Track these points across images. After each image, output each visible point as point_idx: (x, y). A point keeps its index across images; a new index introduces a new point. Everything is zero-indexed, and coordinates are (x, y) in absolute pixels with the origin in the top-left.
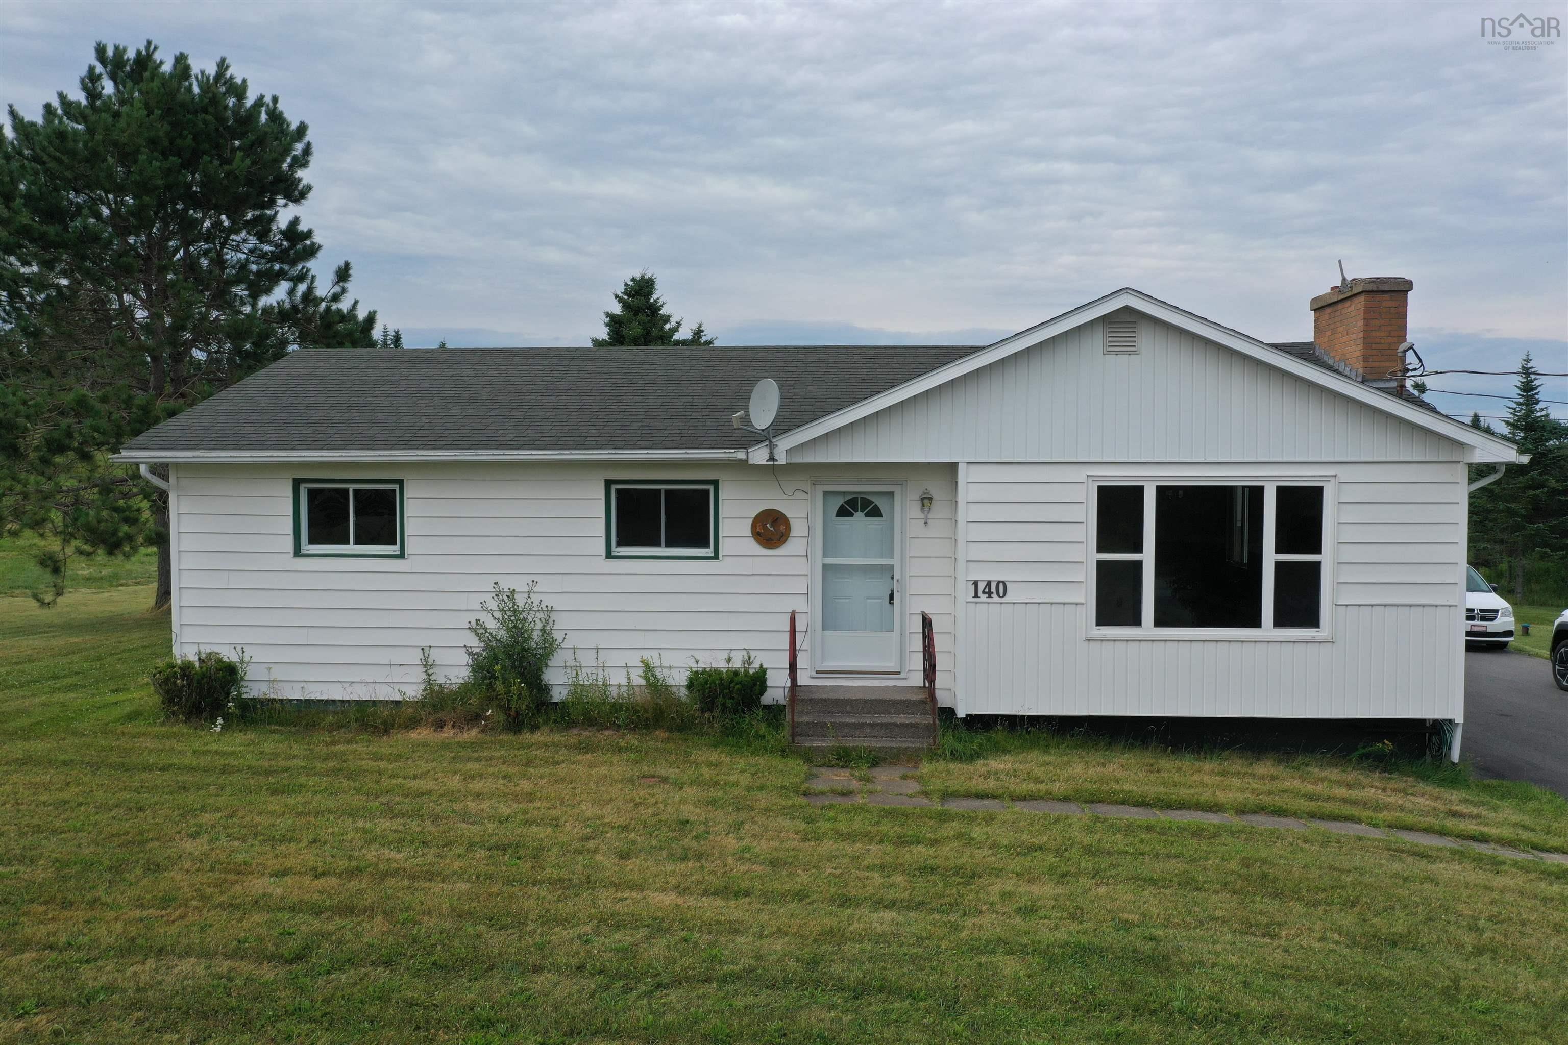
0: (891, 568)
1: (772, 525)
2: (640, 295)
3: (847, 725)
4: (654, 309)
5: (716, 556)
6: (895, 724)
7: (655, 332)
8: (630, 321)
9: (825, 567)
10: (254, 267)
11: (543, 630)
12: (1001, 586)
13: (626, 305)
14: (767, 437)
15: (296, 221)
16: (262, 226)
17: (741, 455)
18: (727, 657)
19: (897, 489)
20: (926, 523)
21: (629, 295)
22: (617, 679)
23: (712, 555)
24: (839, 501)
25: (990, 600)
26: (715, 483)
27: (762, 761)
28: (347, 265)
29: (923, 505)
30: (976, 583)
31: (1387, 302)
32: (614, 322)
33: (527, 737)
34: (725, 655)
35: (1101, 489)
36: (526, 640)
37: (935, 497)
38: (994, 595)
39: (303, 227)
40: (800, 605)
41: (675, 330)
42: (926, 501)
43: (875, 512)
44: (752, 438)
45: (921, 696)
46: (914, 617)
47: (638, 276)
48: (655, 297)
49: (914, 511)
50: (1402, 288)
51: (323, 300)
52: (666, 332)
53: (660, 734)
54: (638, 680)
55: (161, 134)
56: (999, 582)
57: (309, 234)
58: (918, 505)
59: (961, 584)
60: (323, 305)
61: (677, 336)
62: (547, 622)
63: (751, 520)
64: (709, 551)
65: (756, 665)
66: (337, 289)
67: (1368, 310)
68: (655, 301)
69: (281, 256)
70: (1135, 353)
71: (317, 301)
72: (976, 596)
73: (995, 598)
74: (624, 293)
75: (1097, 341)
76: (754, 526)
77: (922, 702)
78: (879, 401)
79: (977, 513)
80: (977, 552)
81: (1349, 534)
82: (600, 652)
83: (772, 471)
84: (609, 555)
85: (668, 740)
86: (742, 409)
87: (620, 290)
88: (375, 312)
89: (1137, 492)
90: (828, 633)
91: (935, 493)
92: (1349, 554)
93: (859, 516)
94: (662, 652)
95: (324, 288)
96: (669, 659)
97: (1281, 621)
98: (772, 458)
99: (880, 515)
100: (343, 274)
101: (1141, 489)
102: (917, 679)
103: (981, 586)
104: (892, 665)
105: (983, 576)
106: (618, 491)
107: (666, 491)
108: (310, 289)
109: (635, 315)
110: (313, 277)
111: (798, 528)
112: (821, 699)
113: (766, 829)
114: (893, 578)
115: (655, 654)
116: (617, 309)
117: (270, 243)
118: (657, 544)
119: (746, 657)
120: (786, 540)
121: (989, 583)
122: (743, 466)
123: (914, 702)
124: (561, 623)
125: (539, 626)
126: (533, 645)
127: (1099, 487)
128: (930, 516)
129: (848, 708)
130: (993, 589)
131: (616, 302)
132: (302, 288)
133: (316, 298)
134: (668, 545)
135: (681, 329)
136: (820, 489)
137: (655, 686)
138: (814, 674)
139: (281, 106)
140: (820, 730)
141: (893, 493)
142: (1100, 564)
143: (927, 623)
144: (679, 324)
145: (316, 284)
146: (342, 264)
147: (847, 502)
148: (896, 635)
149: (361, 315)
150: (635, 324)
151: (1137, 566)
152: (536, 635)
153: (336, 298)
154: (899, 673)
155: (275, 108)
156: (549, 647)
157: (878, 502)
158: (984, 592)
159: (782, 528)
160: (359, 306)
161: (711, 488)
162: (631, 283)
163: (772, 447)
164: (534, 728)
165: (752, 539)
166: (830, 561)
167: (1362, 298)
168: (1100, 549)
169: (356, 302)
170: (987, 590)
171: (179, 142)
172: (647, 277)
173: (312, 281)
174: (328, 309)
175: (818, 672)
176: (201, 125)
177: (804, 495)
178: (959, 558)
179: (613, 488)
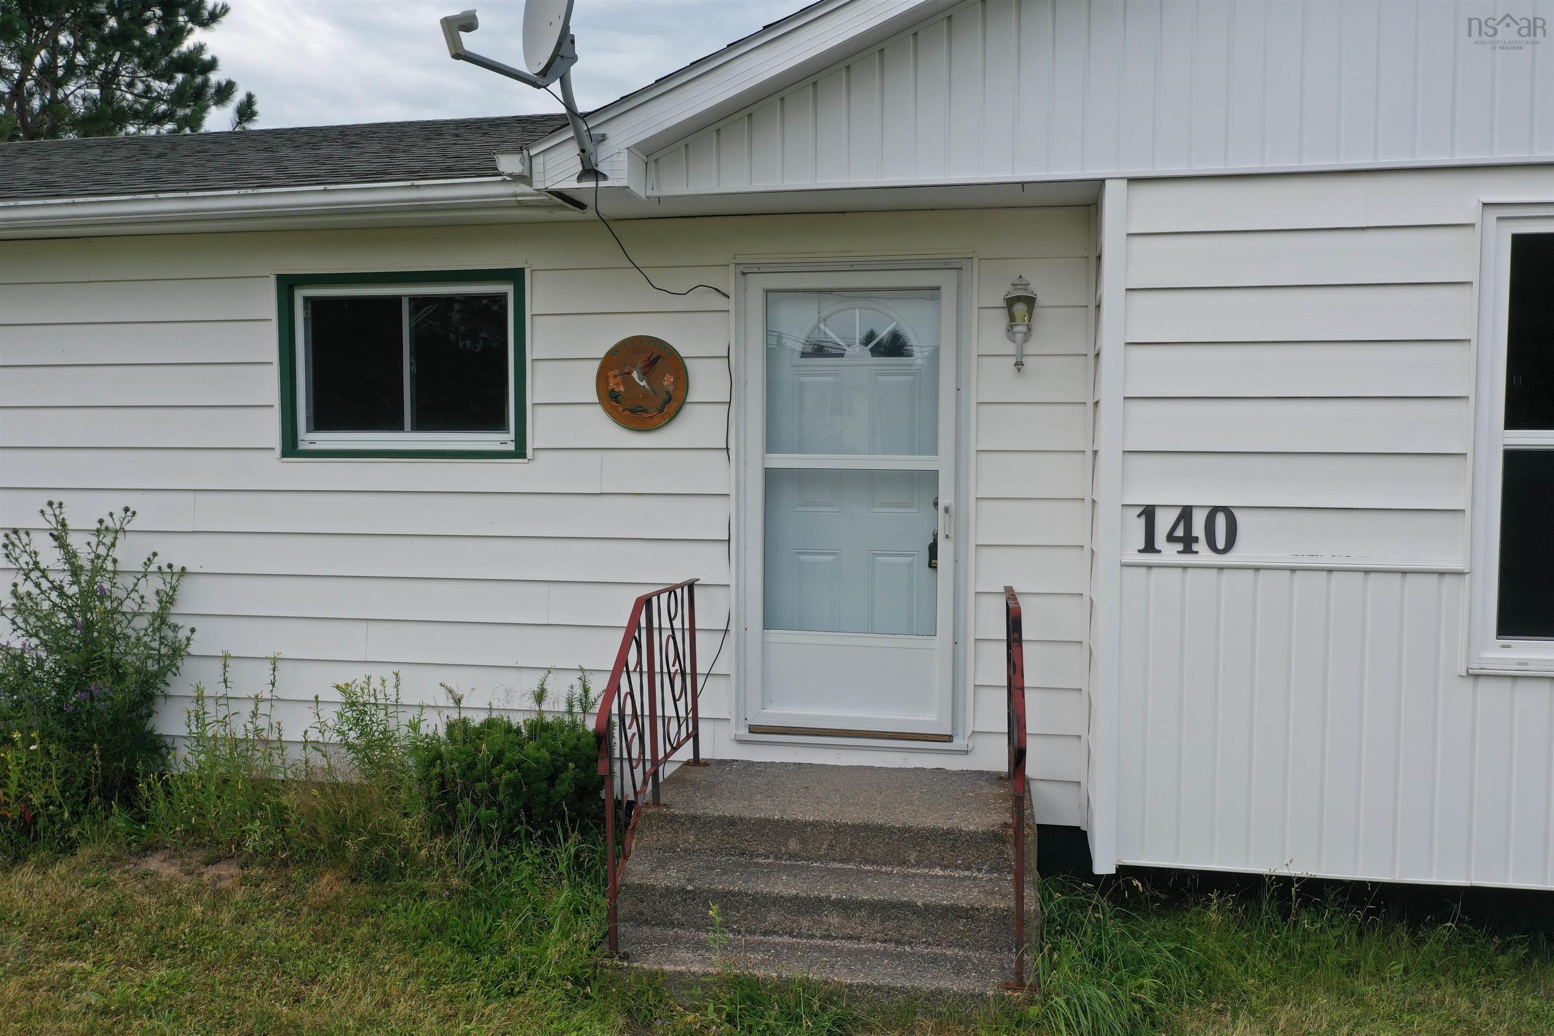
0: (932, 477)
1: (645, 375)
3: (777, 901)
5: (520, 452)
6: (910, 907)
9: (771, 477)
12: (1221, 521)
18: (536, 688)
19: (945, 280)
20: (1019, 365)
23: (511, 447)
24: (805, 313)
25: (1188, 559)
26: (518, 278)
29: (1012, 318)
30: (1149, 513)
34: (532, 682)
37: (1042, 299)
38: (1201, 546)
42: (1019, 308)
43: (895, 345)
46: (986, 601)
49: (990, 334)
56: (1214, 510)
58: (1001, 317)
59: (1108, 513)
62: (169, 601)
63: (596, 365)
64: (504, 439)
72: (1150, 547)
73: (1203, 554)
76: (602, 378)
77: (995, 837)
80: (1153, 426)
82: (280, 667)
84: (292, 449)
90: (774, 635)
91: (1040, 288)
93: (858, 354)
94: (404, 672)
98: (590, 171)
99: (907, 352)
103: (1164, 522)
104: (932, 717)
105: (1170, 491)
106: (308, 300)
107: (413, 298)
111: (705, 381)
112: (722, 818)
114: (936, 504)
115: (388, 672)
118: (396, 425)
119: (579, 691)
120: (677, 412)
121: (1186, 513)
123: (973, 835)
127: (1519, 238)
128: (1030, 348)
129: (793, 845)
130: (1198, 530)
134: (420, 425)
136: (758, 283)
138: (743, 732)
141: (936, 287)
142: (1514, 459)
147: (831, 320)
148: (940, 643)
154: (949, 738)
157: (902, 315)
158: (1171, 538)
159: (668, 380)
161: (509, 290)
163: (586, 142)
165: (599, 410)
166: (778, 461)
168: (1514, 419)
170: (1180, 532)
175: (753, 729)
177: (718, 302)
178: (1103, 446)
179: (300, 294)
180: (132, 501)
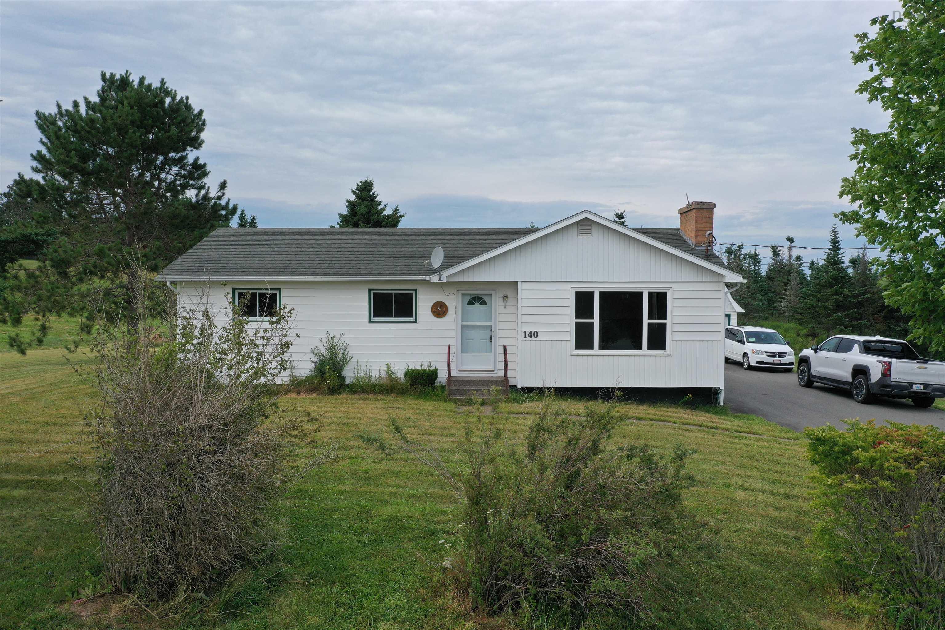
0: (491, 326)
1: (440, 308)
2: (365, 190)
4: (372, 199)
5: (416, 322)
6: (491, 390)
7: (373, 210)
8: (360, 205)
9: (463, 326)
10: (178, 183)
11: (343, 353)
12: (536, 333)
13: (357, 196)
14: (438, 271)
15: (197, 159)
16: (180, 162)
17: (427, 278)
19: (493, 293)
20: (505, 307)
21: (359, 191)
22: (375, 373)
23: (414, 321)
24: (469, 298)
25: (531, 339)
26: (416, 290)
27: (436, 403)
28: (225, 182)
29: (504, 300)
30: (525, 332)
31: (704, 212)
32: (351, 205)
33: (337, 396)
34: (420, 363)
35: (578, 294)
36: (336, 357)
37: (509, 296)
39: (201, 162)
40: (451, 342)
41: (384, 209)
42: (505, 298)
43: (484, 303)
44: (432, 271)
45: (503, 379)
46: (500, 347)
47: (364, 181)
48: (373, 191)
49: (500, 302)
50: (711, 207)
51: (213, 199)
52: (379, 211)
53: (394, 395)
54: (384, 374)
55: (136, 118)
57: (204, 166)
58: (502, 299)
59: (519, 332)
60: (213, 201)
61: (385, 213)
62: (345, 350)
63: (431, 306)
64: (413, 319)
65: (433, 368)
66: (220, 194)
67: (697, 216)
68: (373, 194)
69: (191, 176)
70: (591, 237)
71: (209, 199)
72: (525, 337)
73: (533, 338)
74: (357, 190)
75: (575, 232)
76: (432, 308)
77: (503, 381)
78: (485, 256)
79: (526, 303)
80: (525, 319)
81: (677, 311)
82: (369, 363)
83: (441, 285)
84: (370, 321)
85: (397, 397)
86: (427, 260)
87: (354, 187)
88: (237, 205)
89: (592, 294)
90: (464, 354)
91: (509, 294)
92: (677, 320)
93: (477, 305)
94: (396, 362)
95: (213, 193)
96: (397, 366)
97: (650, 347)
98: (440, 280)
99: (486, 304)
100: (223, 186)
101: (593, 293)
102: (501, 374)
103: (528, 333)
104: (491, 367)
105: (528, 329)
106: (374, 293)
107: (395, 293)
108: (207, 193)
109: (363, 201)
110: (209, 188)
111: (451, 309)
112: (461, 381)
113: (440, 420)
114: (491, 330)
116: (352, 198)
117: (185, 170)
118: (391, 316)
119: (429, 364)
120: (446, 315)
121: (531, 332)
122: (428, 283)
123: (499, 381)
124: (352, 350)
125: (342, 351)
126: (338, 359)
127: (576, 292)
128: (507, 304)
129: (472, 384)
130: (532, 334)
131: (352, 194)
132: (203, 192)
133: (209, 198)
134: (395, 317)
135: (387, 209)
136: (461, 293)
137: (390, 376)
138: (458, 371)
139: (190, 101)
140: (461, 392)
141: (491, 295)
142: (577, 324)
143: (505, 348)
144: (386, 206)
145: (210, 191)
146: (222, 181)
147: (472, 298)
148: (492, 355)
149: (231, 206)
150: (363, 206)
151: (592, 324)
152: (340, 355)
153: (219, 198)
154: (494, 371)
155: (187, 102)
156: (346, 361)
157: (485, 298)
158: (528, 336)
159: (444, 309)
160: (230, 202)
161: (414, 292)
162: (360, 184)
163: (440, 275)
164: (340, 393)
165: (431, 314)
166: (465, 323)
167: (694, 211)
168: (577, 317)
169: (229, 200)
170: (530, 335)
171: (145, 122)
172: (369, 181)
173: (208, 190)
174: (215, 203)
175: (459, 371)
176: (155, 113)
177: (454, 296)
178: (519, 321)
179: (372, 292)
180: (344, 331)
